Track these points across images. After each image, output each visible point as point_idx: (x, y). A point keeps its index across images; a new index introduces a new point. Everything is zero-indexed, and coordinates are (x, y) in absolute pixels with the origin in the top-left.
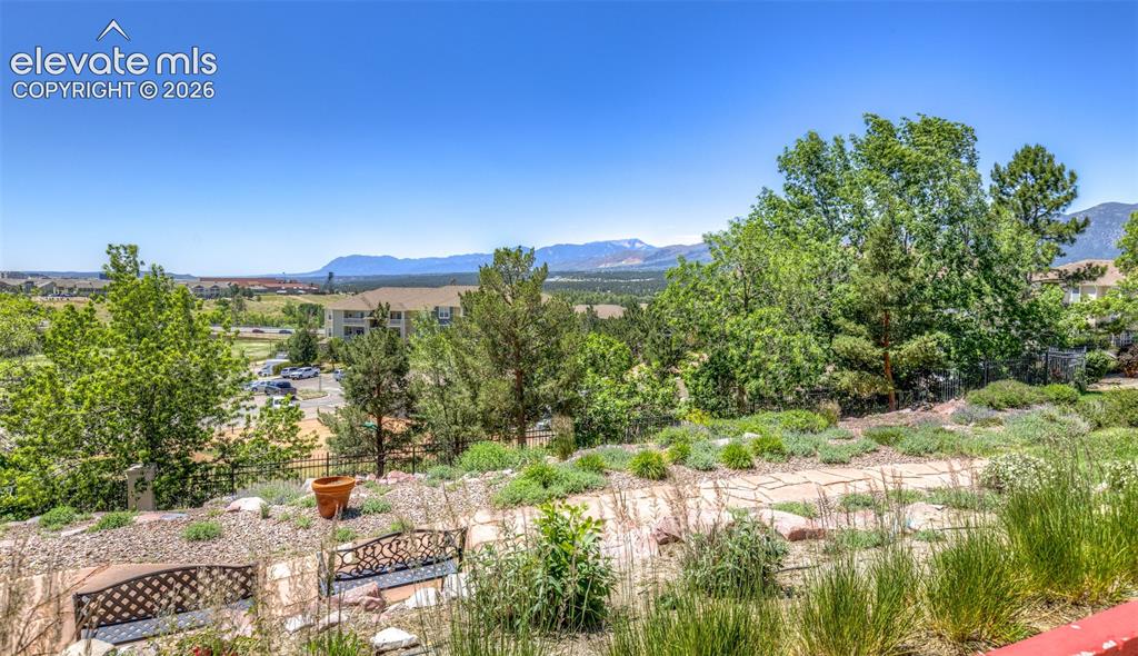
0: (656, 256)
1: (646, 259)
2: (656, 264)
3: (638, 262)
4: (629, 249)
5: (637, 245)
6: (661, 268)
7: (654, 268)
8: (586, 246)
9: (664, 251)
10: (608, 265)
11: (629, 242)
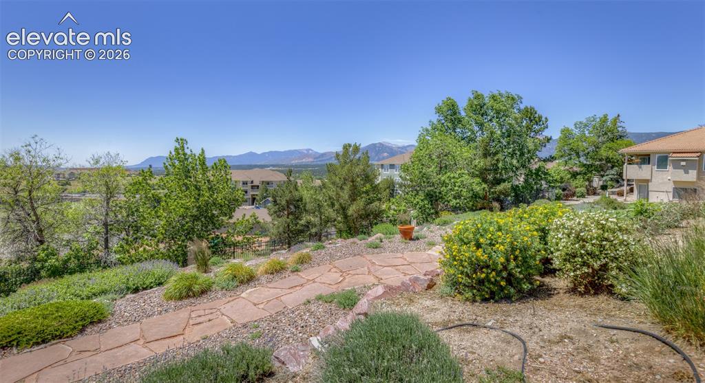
0: (319, 157)
1: (315, 159)
2: (320, 161)
3: (311, 160)
4: (307, 154)
5: (310, 152)
6: (323, 163)
7: (319, 163)
8: (285, 152)
9: (323, 155)
10: (296, 161)
11: (306, 150)
